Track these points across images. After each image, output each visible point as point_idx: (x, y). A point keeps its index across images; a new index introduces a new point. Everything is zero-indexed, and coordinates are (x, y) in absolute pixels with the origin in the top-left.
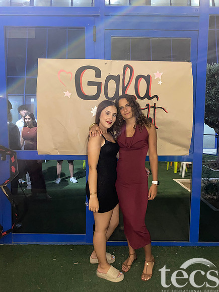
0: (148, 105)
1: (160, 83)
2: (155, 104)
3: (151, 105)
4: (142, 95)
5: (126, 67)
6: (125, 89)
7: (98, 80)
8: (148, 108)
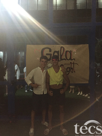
1: (75, 53)
3: (72, 62)
4: (68, 59)
5: (61, 47)
7: (50, 53)
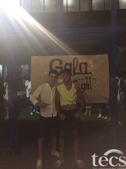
0: (86, 77)
1: (92, 66)
2: (90, 77)
3: (88, 77)
4: (83, 72)
6: (74, 69)
7: (61, 66)
8: (87, 79)
